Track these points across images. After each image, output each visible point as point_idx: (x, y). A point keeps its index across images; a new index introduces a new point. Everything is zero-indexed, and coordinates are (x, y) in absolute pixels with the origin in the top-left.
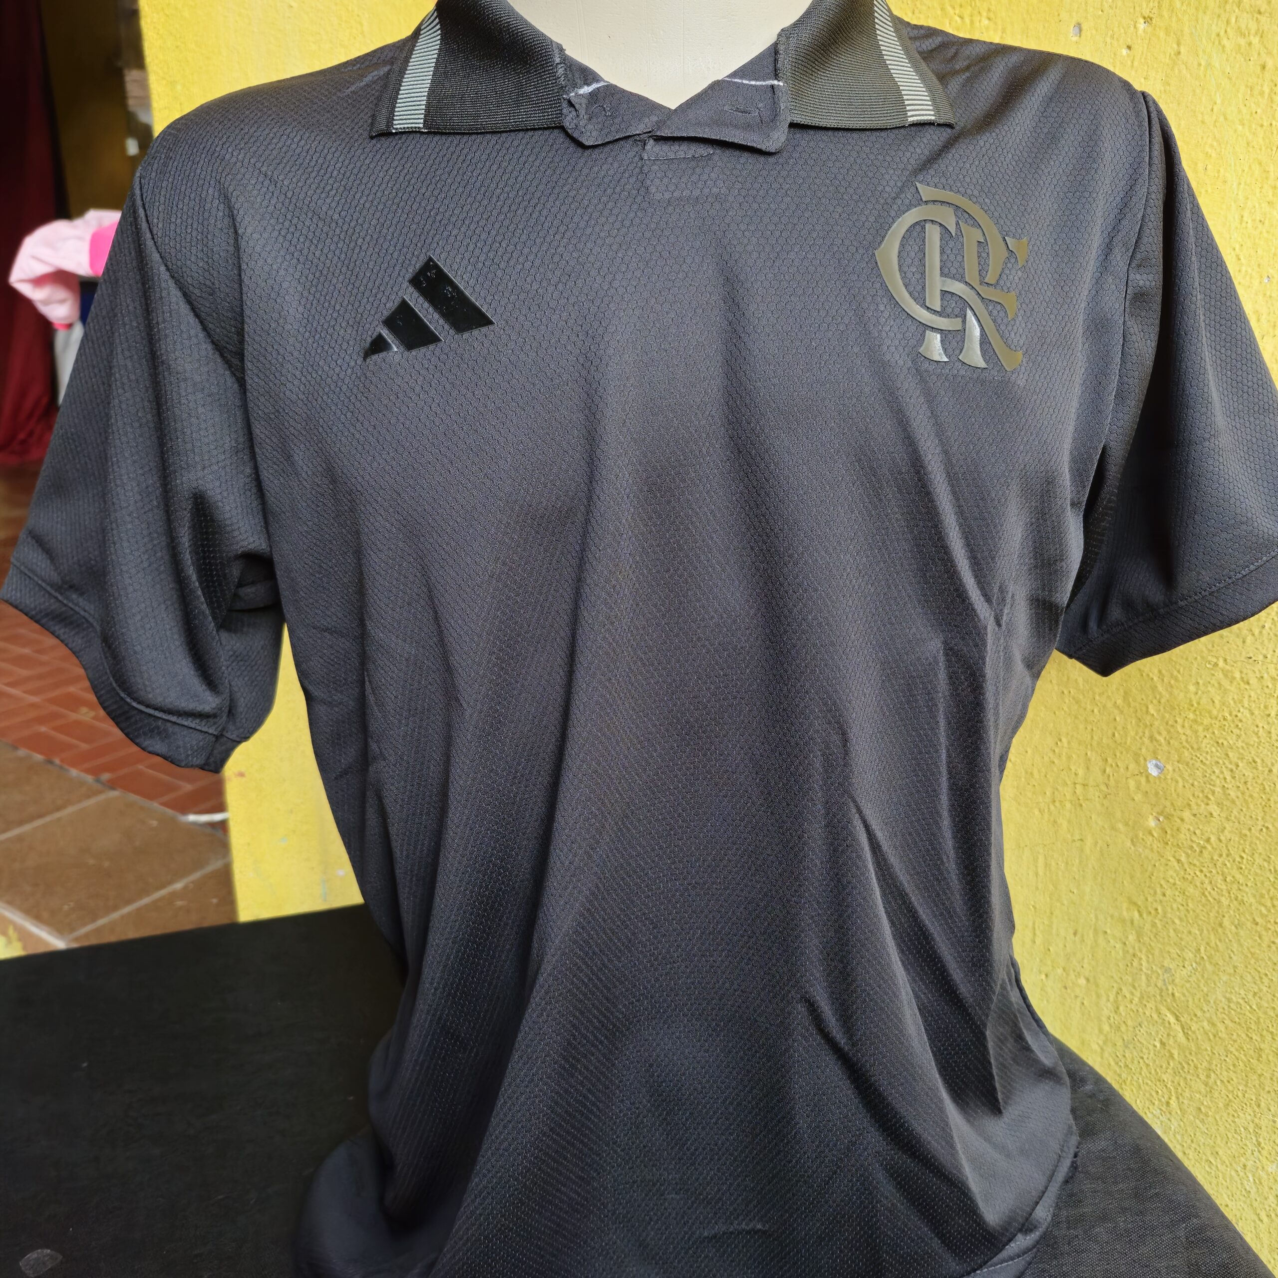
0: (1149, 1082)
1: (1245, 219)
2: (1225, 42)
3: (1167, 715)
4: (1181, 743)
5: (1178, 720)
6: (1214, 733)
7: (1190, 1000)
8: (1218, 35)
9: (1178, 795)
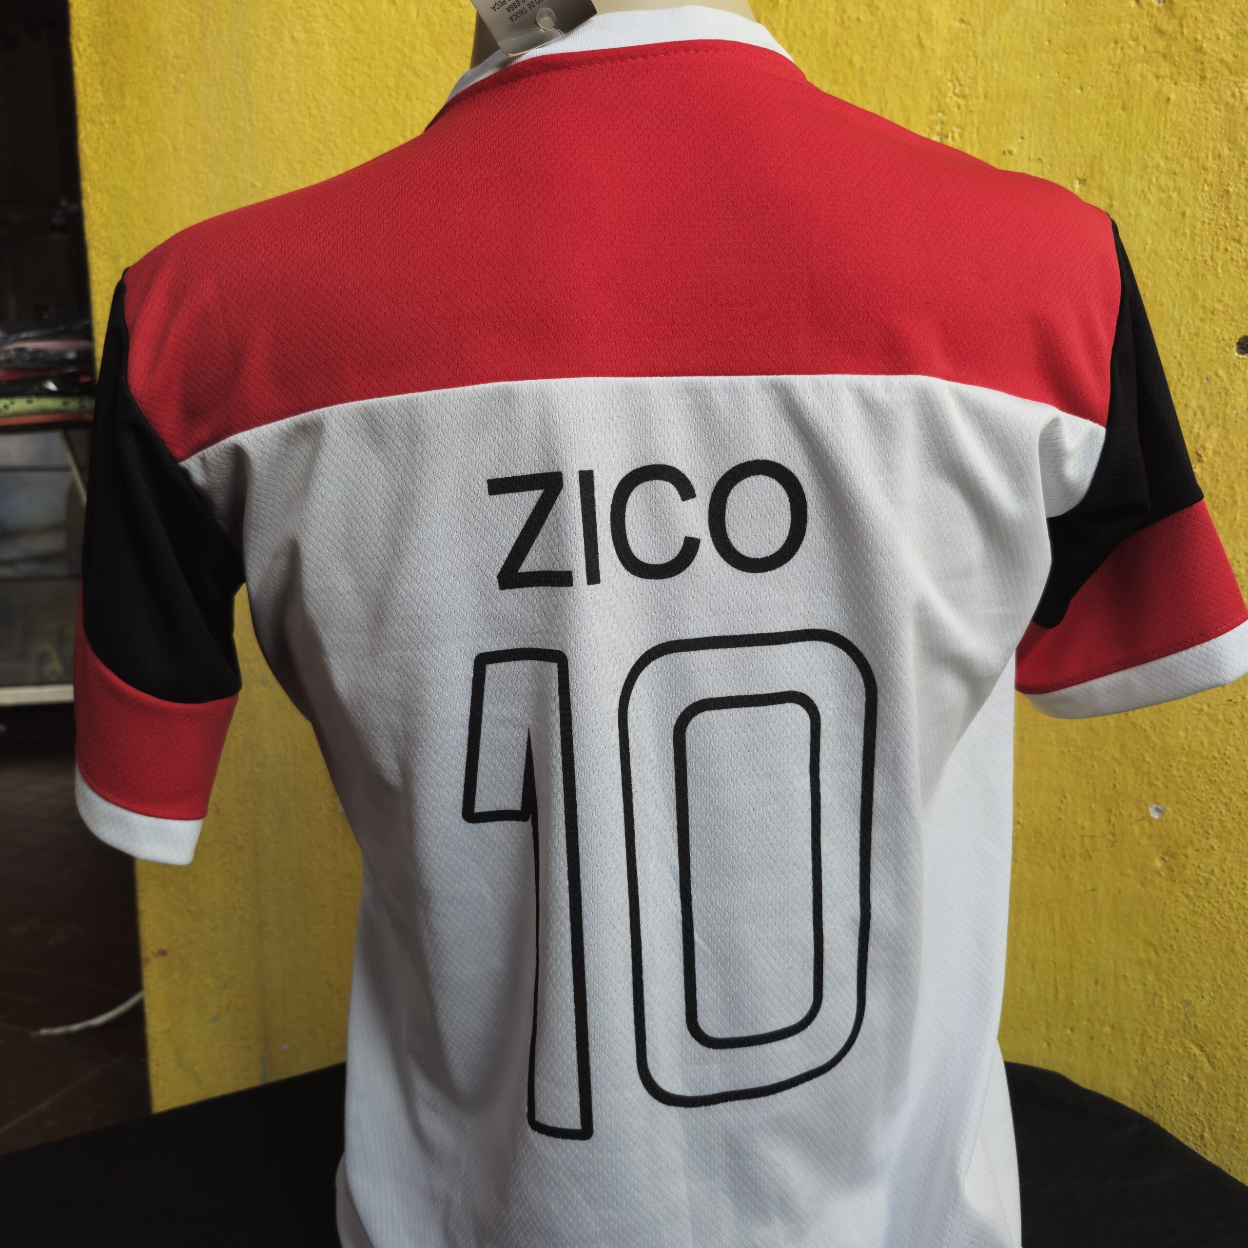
0: (1182, 1119)
1: (1182, 332)
2: (1149, 196)
3: (1162, 762)
4: (1178, 785)
5: (1172, 763)
6: (1206, 772)
7: (1213, 1029)
8: (1143, 191)
9: (1180, 834)
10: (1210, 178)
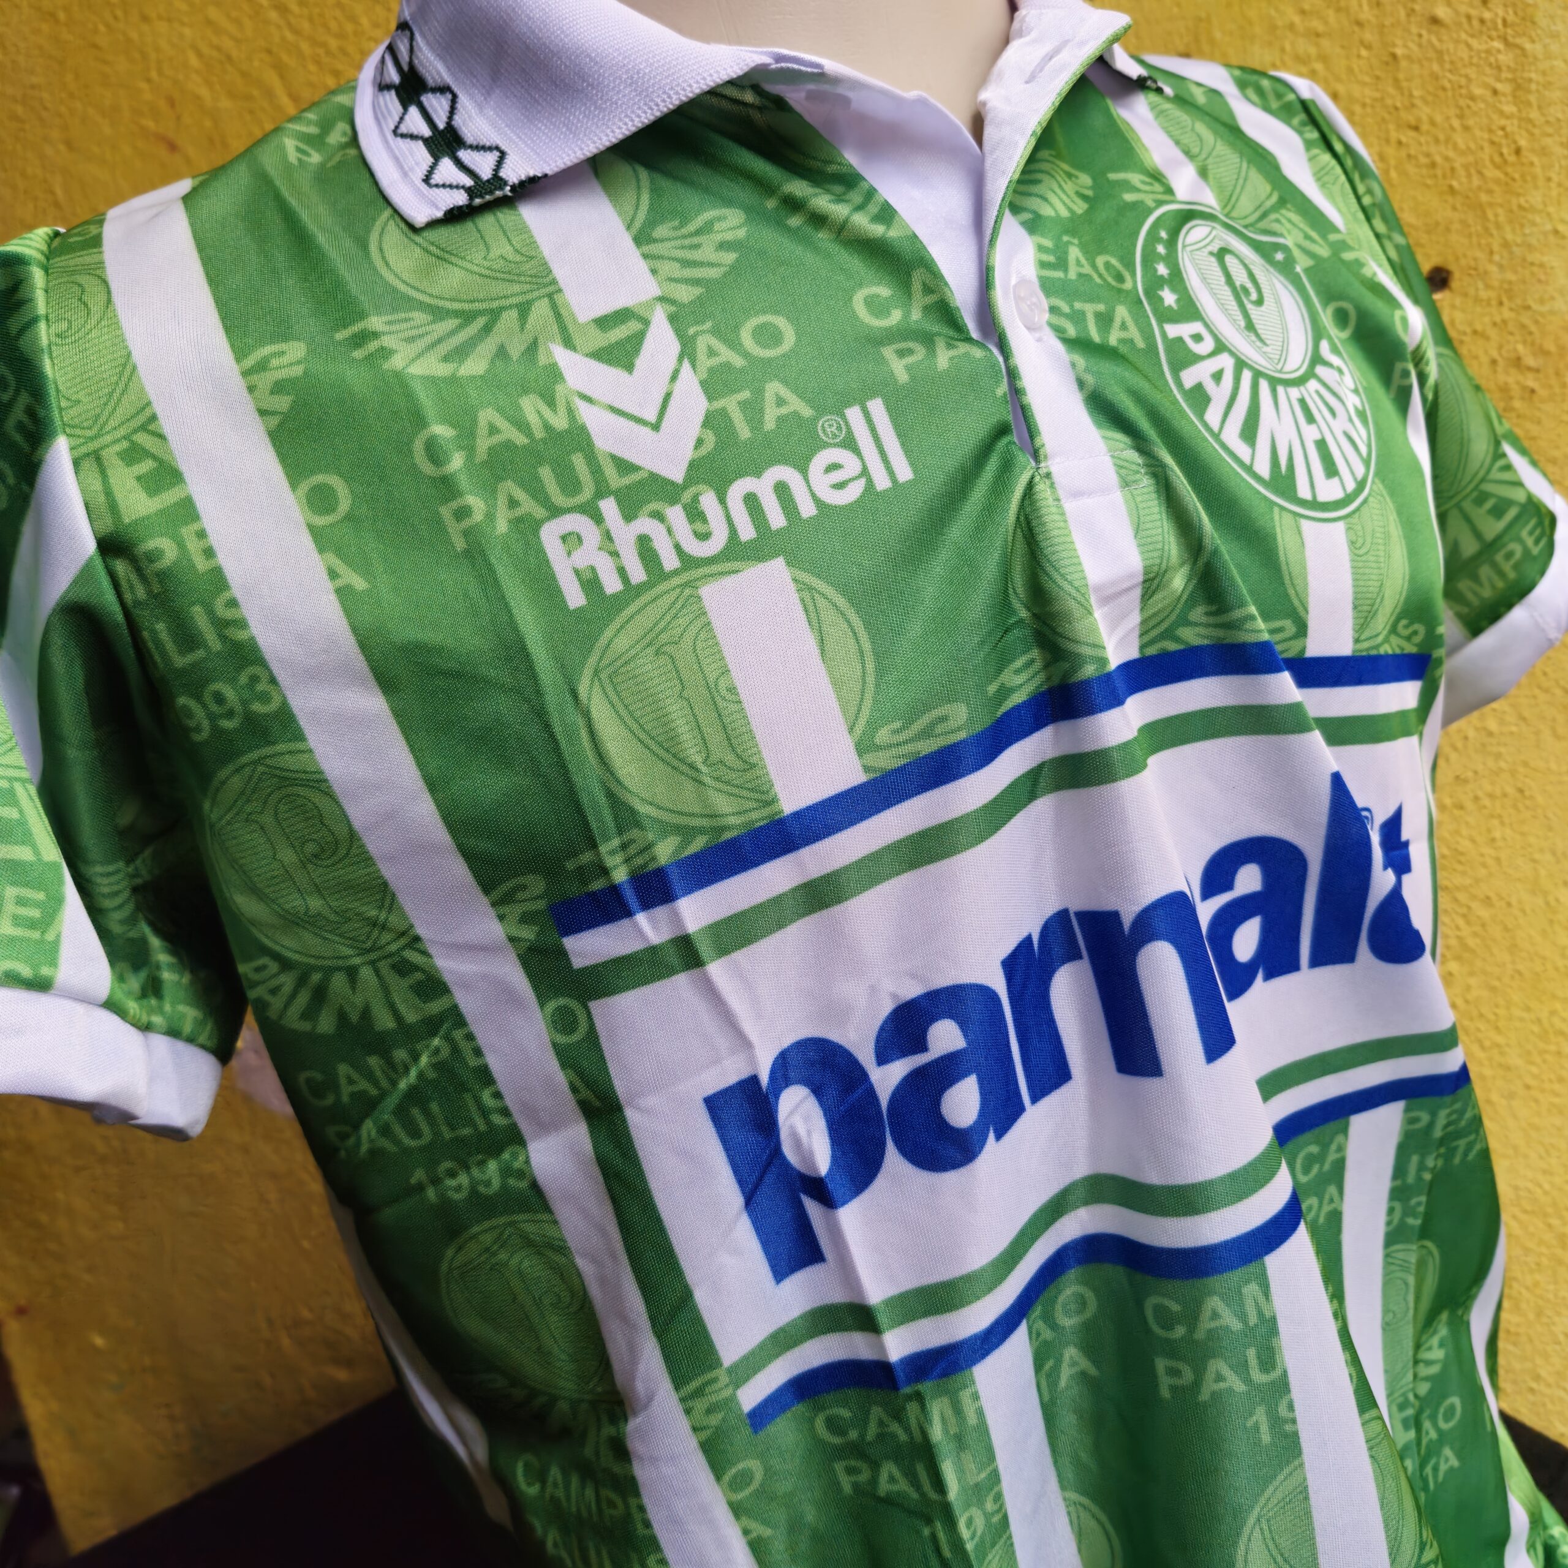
10: (1368, 36)
